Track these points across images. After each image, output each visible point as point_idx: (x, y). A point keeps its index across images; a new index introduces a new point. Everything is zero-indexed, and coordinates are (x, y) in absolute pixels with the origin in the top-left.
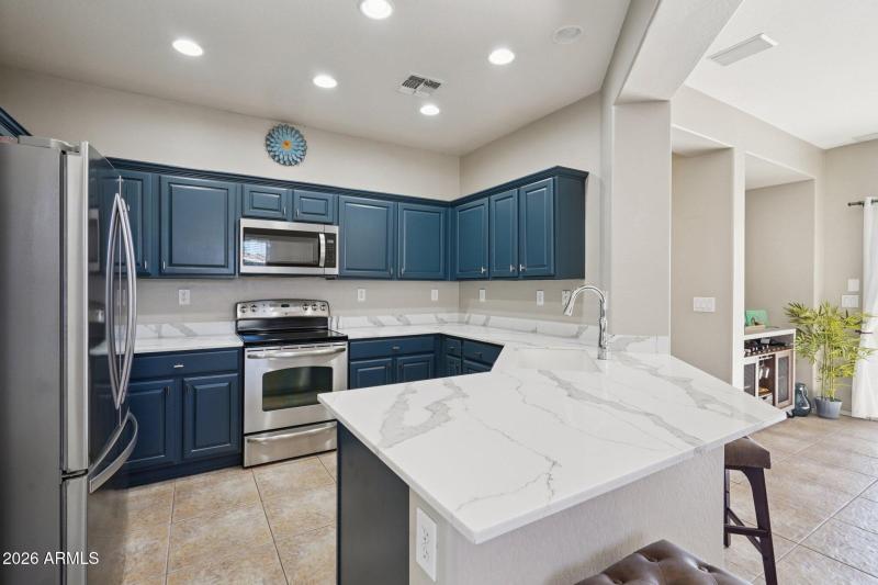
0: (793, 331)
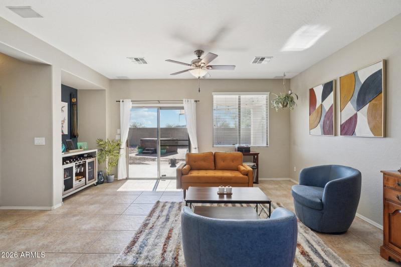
0: (96, 150)
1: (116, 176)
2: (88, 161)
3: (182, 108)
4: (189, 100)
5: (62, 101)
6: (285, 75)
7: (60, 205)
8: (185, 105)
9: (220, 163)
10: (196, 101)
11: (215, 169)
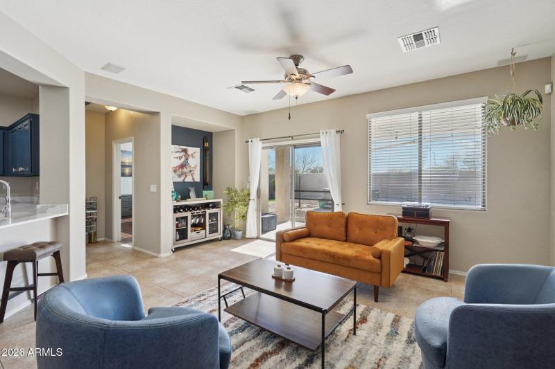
0: (221, 200)
1: (244, 233)
2: (208, 211)
3: (319, 144)
4: (328, 131)
5: (172, 144)
6: (513, 54)
7: (169, 253)
8: (322, 139)
9: (355, 231)
10: (338, 132)
11: (346, 241)
